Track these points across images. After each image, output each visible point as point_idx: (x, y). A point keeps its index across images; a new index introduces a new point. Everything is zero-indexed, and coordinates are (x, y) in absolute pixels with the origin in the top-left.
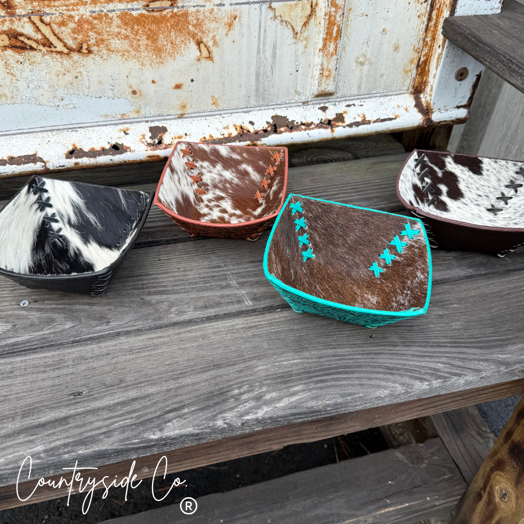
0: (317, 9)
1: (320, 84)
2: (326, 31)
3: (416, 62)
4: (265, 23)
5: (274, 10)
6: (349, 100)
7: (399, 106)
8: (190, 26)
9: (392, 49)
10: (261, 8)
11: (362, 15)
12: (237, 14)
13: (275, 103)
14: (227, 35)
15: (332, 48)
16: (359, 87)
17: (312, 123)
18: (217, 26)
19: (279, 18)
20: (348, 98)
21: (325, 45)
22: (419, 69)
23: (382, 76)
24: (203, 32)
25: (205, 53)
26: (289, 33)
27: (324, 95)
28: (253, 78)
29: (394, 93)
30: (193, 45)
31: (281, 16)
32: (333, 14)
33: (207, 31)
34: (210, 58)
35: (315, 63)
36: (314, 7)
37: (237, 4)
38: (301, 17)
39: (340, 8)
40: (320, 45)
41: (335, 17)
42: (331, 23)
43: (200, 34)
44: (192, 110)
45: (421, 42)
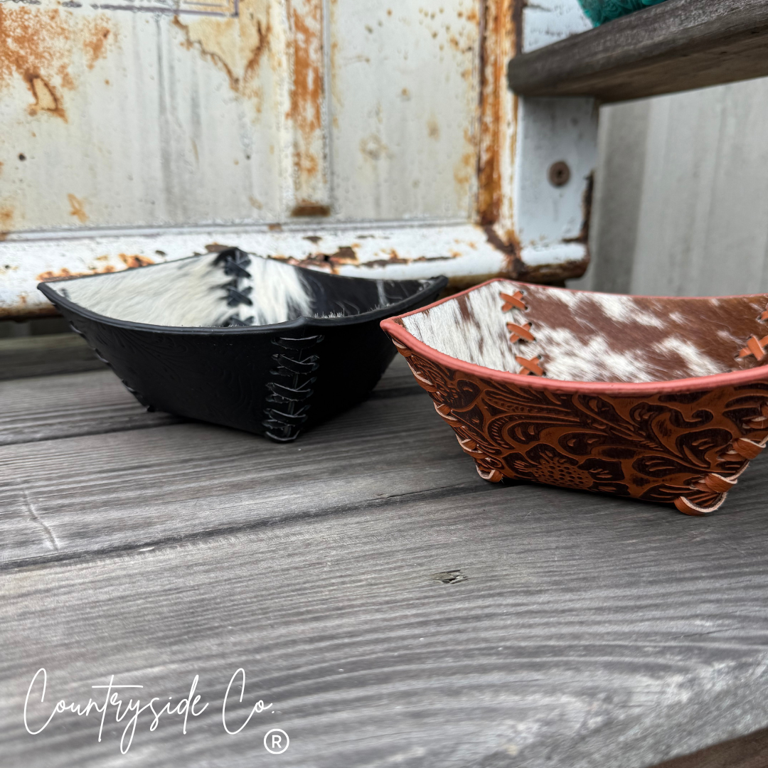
0: (271, 38)
1: (297, 186)
2: (293, 78)
3: (473, 161)
4: (170, 52)
5: (184, 28)
6: (363, 229)
7: (457, 241)
8: (9, 41)
9: (426, 132)
10: (157, 22)
11: (359, 58)
12: (110, 26)
13: (210, 222)
14: (91, 67)
15: (309, 112)
16: (377, 203)
17: (291, 258)
18: (67, 47)
19: (197, 45)
20: (359, 225)
21: (295, 106)
22: (483, 177)
23: (416, 184)
24: (39, 56)
25: (46, 100)
26: (220, 77)
27: (310, 212)
28: (157, 163)
29: (445, 222)
30: (17, 81)
31: (200, 42)
32: (302, 45)
33: (46, 55)
34: (57, 110)
35: (282, 144)
36: (264, 31)
37: (107, 7)
38: (242, 50)
39: (313, 35)
40: (286, 105)
41: (306, 51)
42: (300, 64)
43: (31, 59)
44: (27, 226)
45: (477, 125)
